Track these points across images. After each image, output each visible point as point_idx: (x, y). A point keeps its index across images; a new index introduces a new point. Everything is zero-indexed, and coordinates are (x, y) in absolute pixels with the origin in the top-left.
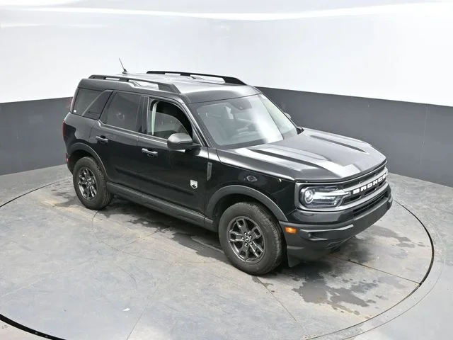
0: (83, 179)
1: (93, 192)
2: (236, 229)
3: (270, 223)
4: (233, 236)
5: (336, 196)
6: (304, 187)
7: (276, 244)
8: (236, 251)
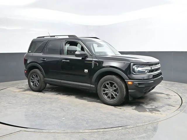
0: (33, 79)
1: (38, 84)
2: (106, 87)
3: (121, 82)
4: (104, 91)
5: (146, 70)
6: (134, 65)
7: (124, 90)
8: (106, 97)
